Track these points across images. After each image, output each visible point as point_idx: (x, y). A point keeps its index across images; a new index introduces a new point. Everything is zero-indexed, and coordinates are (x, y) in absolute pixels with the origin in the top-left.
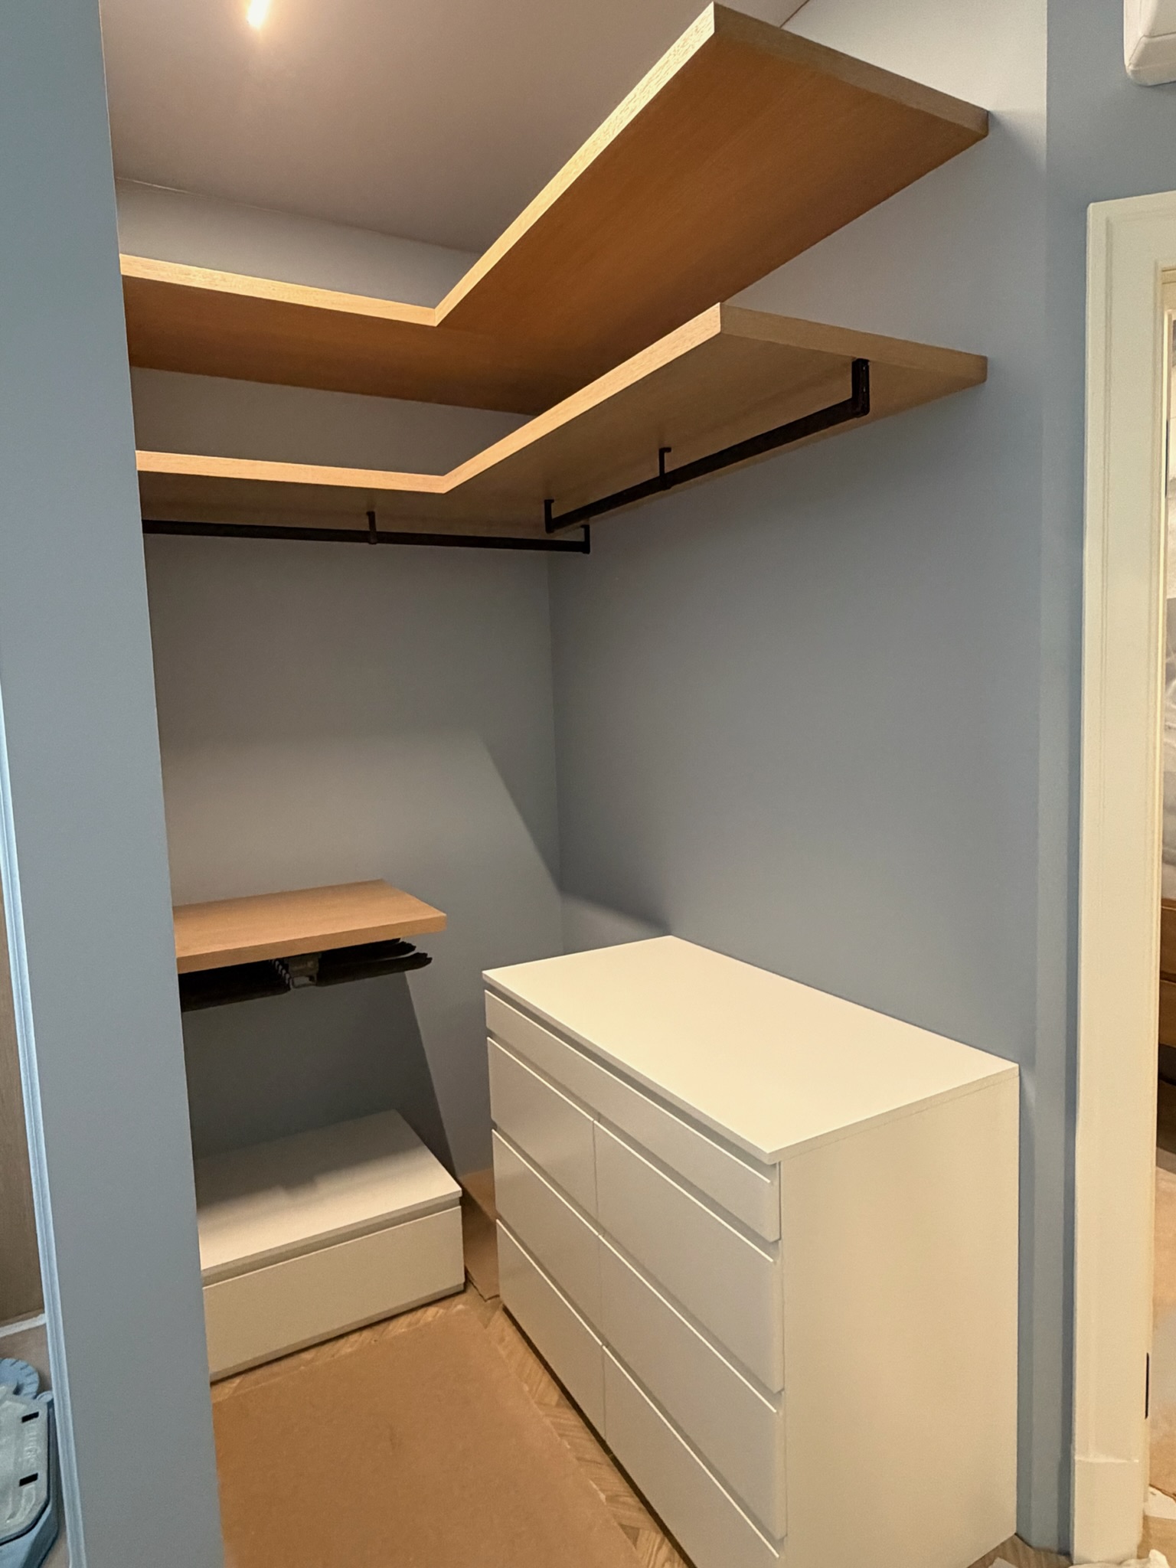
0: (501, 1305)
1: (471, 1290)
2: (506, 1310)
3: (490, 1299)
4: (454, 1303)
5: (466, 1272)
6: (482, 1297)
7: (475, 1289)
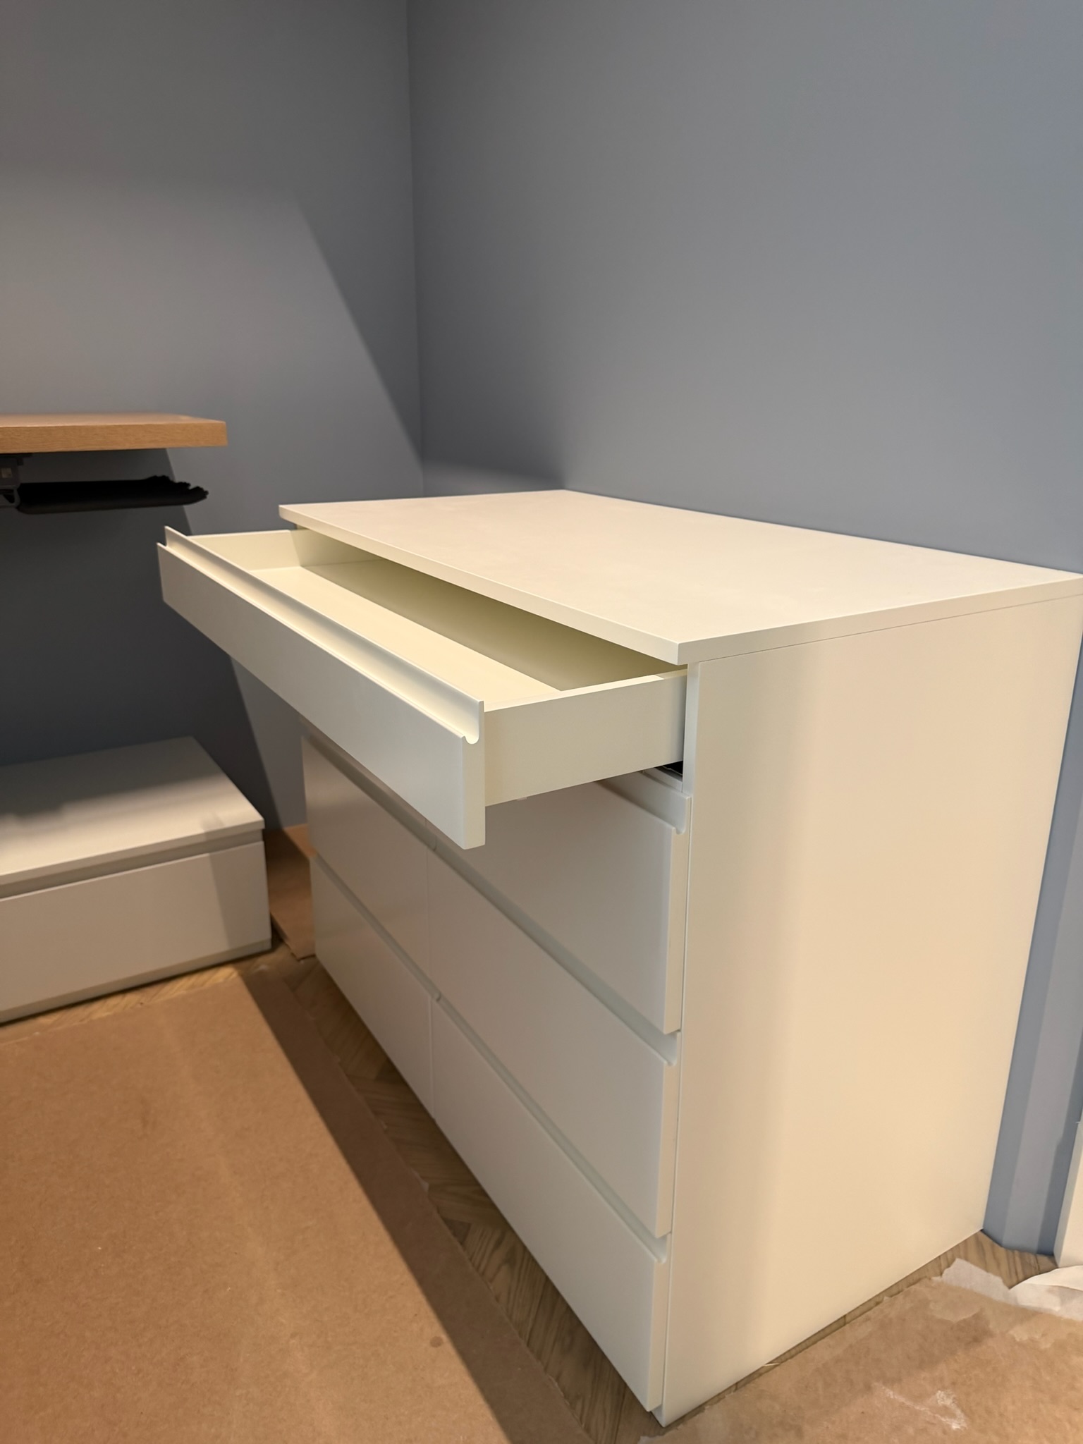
3: (303, 958)
4: (256, 964)
5: (274, 926)
6: (294, 957)
7: (286, 948)
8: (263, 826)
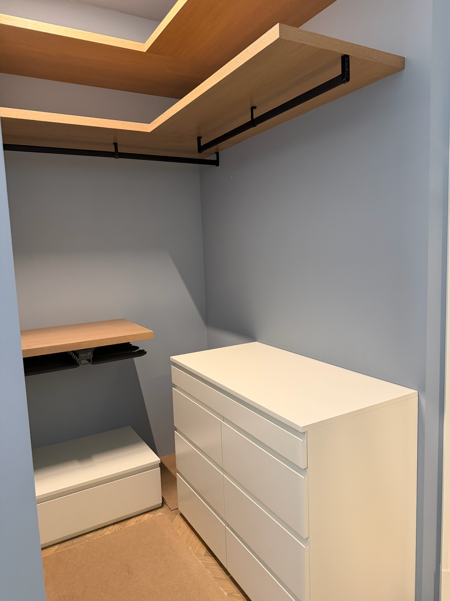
0: (179, 513)
4: (157, 512)
5: (163, 498)
6: (170, 509)
7: (167, 506)
8: (160, 462)
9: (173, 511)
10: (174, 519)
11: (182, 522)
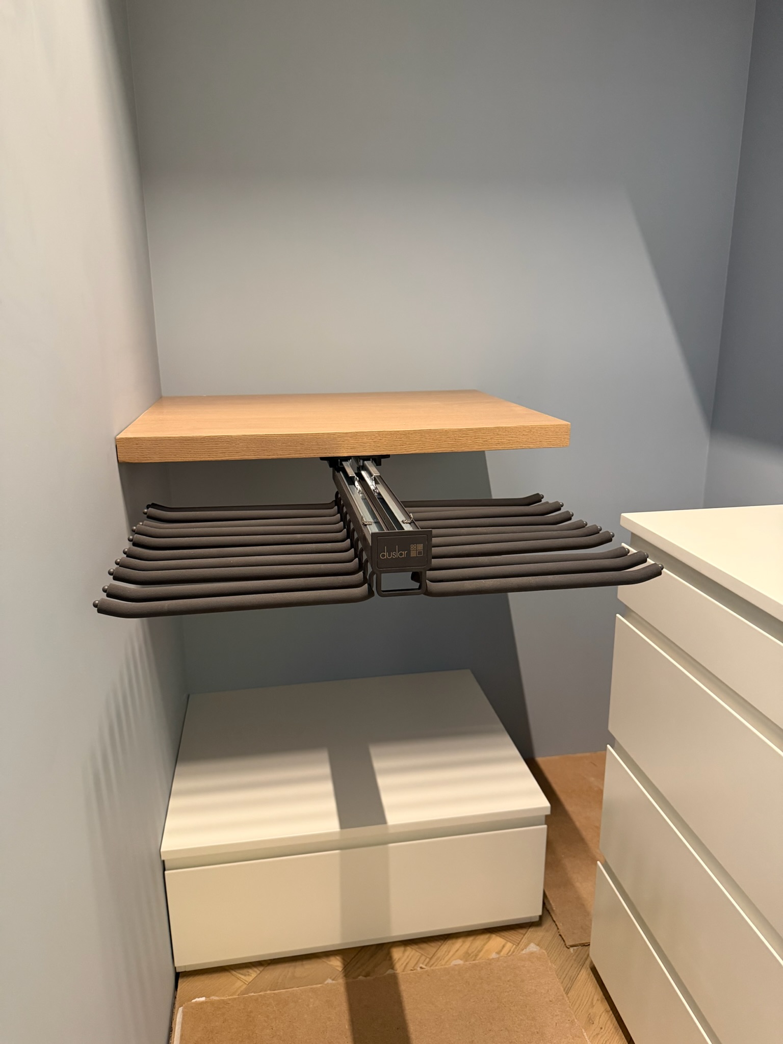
0: (588, 963)
1: (548, 923)
2: (594, 970)
3: (572, 946)
4: (524, 940)
5: (545, 896)
6: (564, 941)
7: (554, 925)
8: (548, 812)
9: (572, 949)
10: (573, 980)
11: (599, 1002)
